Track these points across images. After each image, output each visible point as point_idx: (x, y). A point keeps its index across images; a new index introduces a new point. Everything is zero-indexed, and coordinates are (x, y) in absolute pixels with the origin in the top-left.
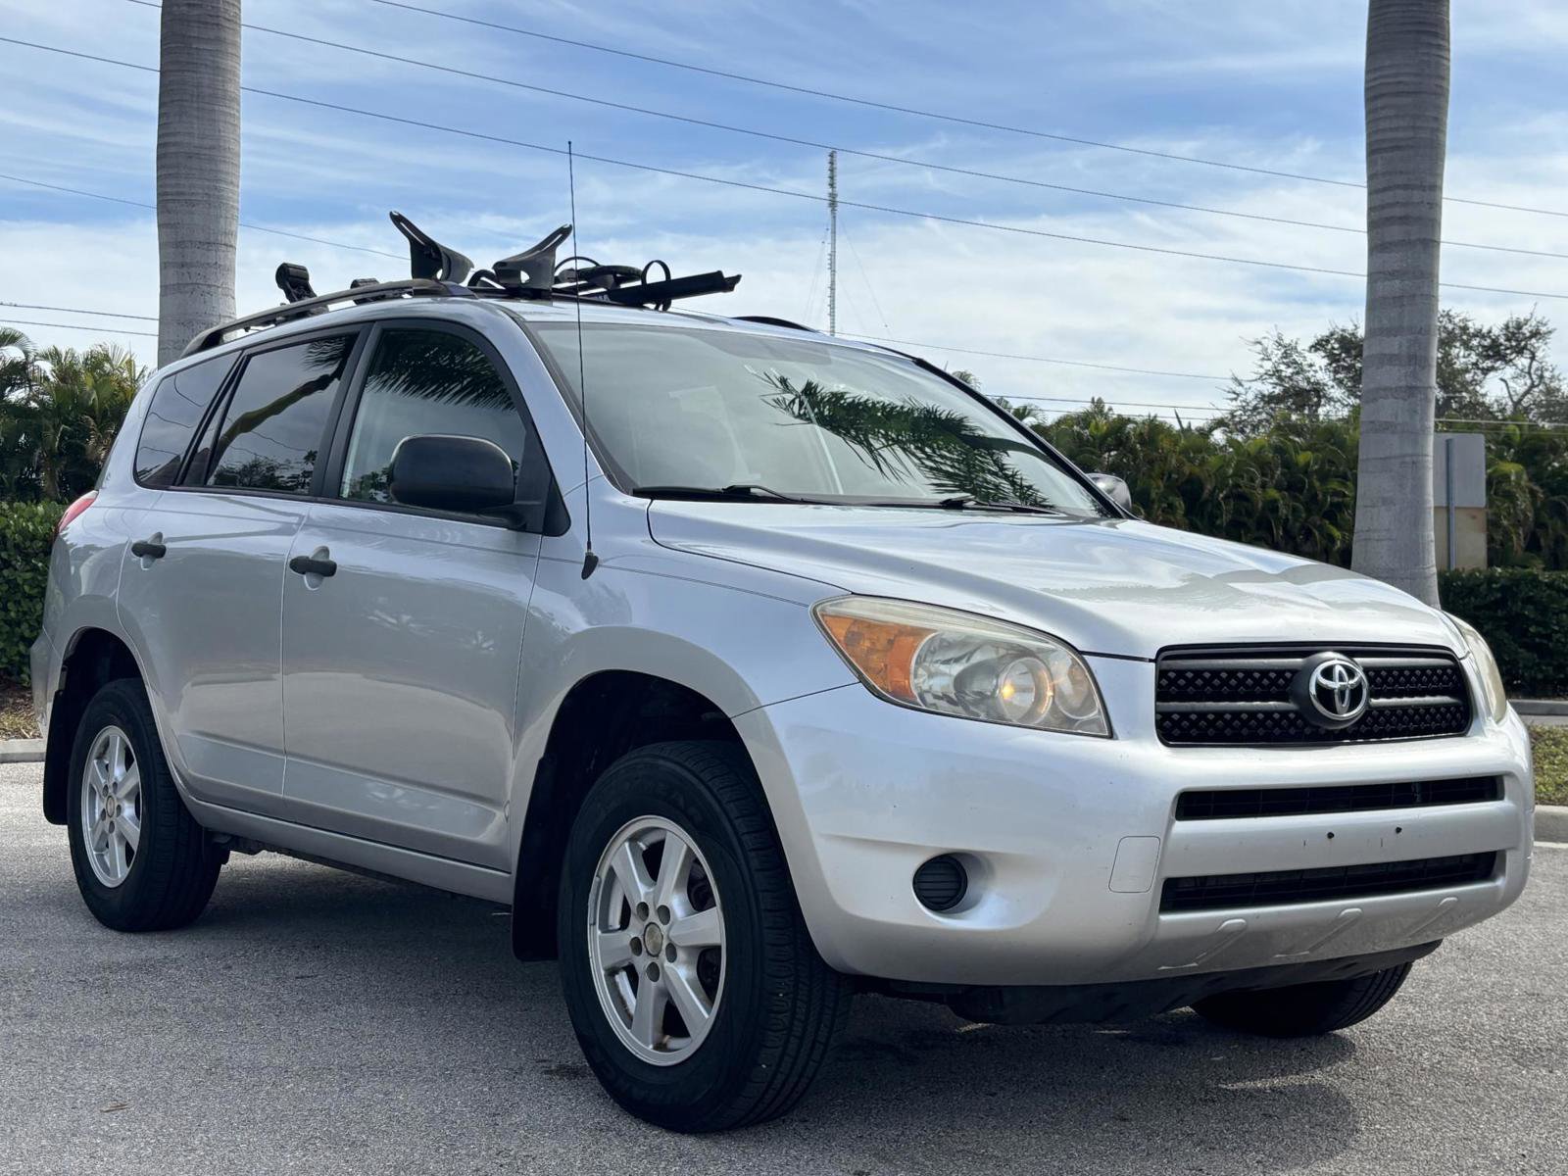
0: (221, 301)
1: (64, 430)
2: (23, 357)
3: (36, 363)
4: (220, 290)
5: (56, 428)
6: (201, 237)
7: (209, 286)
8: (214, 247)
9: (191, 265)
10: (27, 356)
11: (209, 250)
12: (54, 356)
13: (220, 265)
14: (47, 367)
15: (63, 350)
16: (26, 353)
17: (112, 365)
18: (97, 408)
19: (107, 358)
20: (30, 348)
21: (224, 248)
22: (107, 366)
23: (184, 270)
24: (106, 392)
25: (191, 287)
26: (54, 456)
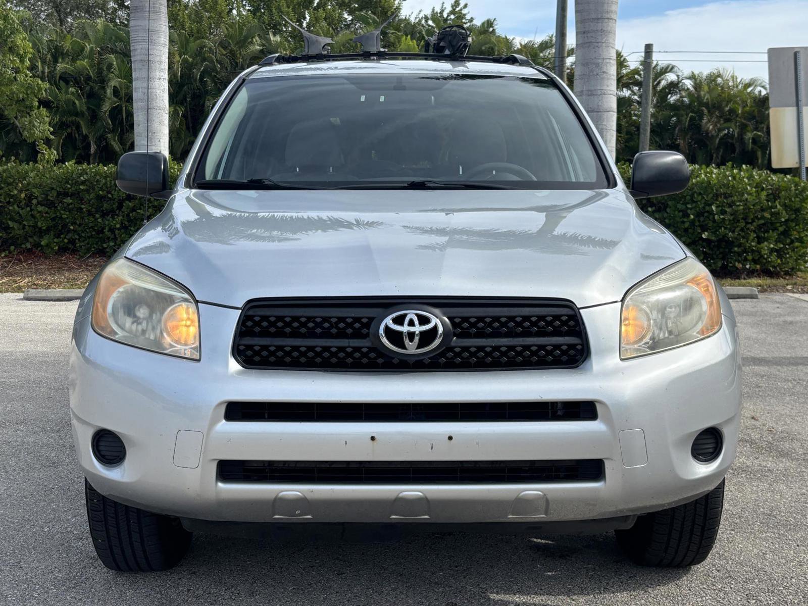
0: (604, 50)
1: (692, 116)
2: (676, 78)
3: (683, 81)
4: (604, 44)
5: (687, 115)
6: (593, 16)
7: (598, 42)
8: (600, 21)
9: (589, 32)
10: (678, 78)
11: (597, 23)
12: (692, 77)
13: (604, 30)
14: (689, 84)
15: (696, 73)
16: (678, 76)
17: (722, 79)
18: (710, 103)
19: (719, 76)
20: (680, 73)
21: (606, 20)
22: (719, 80)
23: (585, 35)
24: (715, 94)
25: (588, 44)
26: (684, 131)
